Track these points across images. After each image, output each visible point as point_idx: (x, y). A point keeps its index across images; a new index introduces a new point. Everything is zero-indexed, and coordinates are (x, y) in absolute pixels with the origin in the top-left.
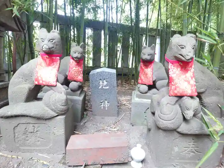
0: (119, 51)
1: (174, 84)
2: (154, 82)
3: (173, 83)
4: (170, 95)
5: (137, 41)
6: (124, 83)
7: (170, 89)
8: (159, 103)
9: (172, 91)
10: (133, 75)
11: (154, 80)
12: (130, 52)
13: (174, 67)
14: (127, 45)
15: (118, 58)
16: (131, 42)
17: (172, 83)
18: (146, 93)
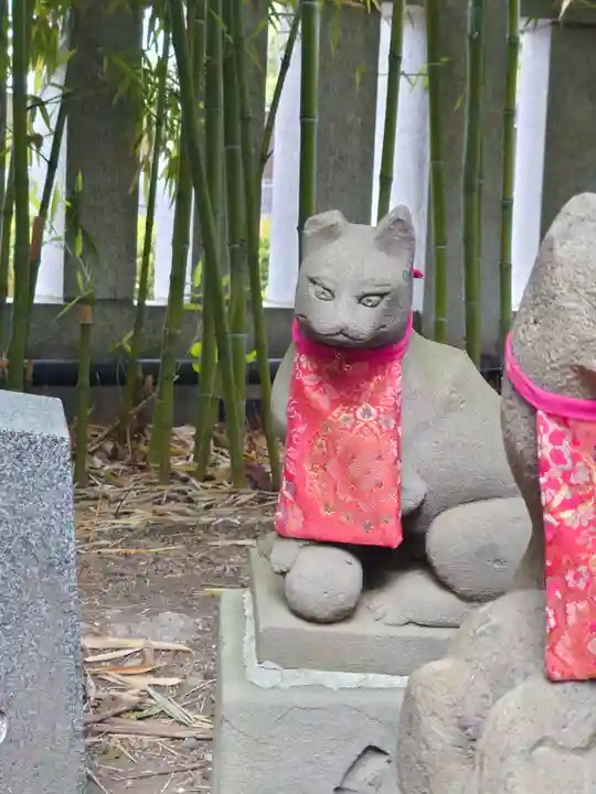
0: (38, 140)
1: (582, 585)
2: (413, 523)
3: (577, 576)
4: (557, 675)
5: (211, 52)
6: (98, 462)
7: (552, 622)
8: (469, 736)
9: (566, 639)
10: (188, 378)
11: (410, 503)
12: (144, 149)
13: (577, 450)
14: (122, 90)
15: (33, 211)
16: (153, 57)
17: (569, 577)
18: (345, 616)
